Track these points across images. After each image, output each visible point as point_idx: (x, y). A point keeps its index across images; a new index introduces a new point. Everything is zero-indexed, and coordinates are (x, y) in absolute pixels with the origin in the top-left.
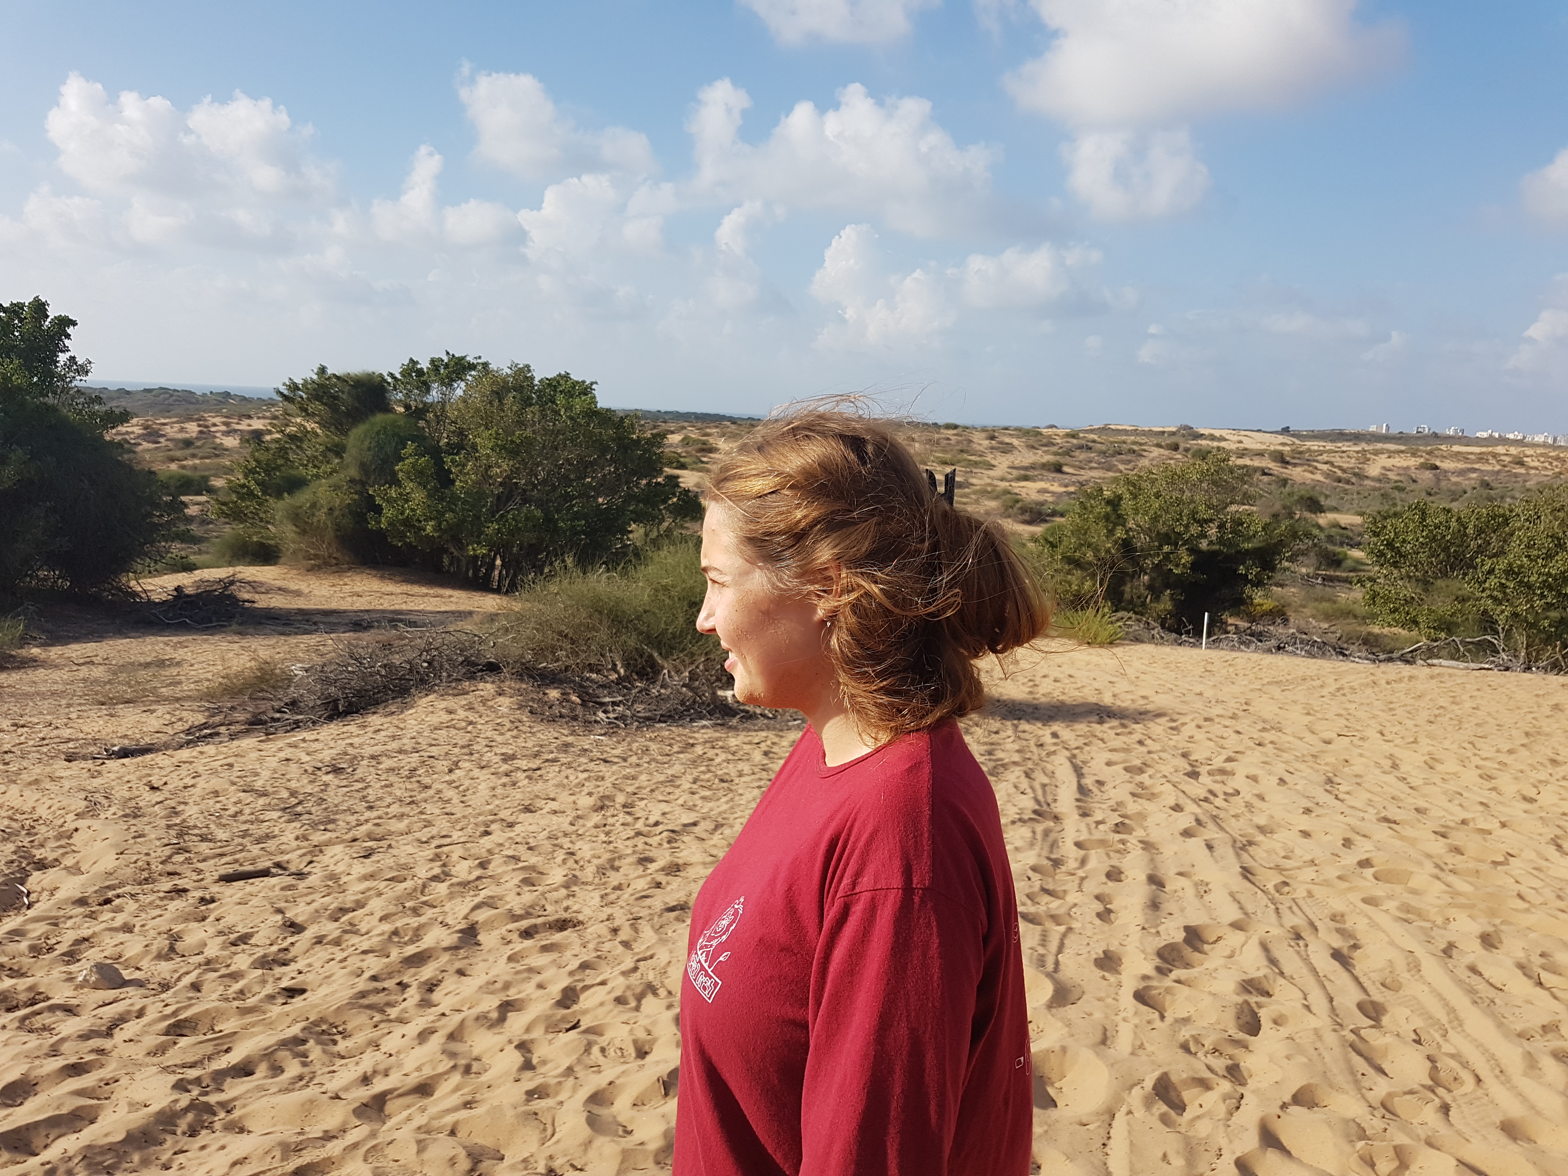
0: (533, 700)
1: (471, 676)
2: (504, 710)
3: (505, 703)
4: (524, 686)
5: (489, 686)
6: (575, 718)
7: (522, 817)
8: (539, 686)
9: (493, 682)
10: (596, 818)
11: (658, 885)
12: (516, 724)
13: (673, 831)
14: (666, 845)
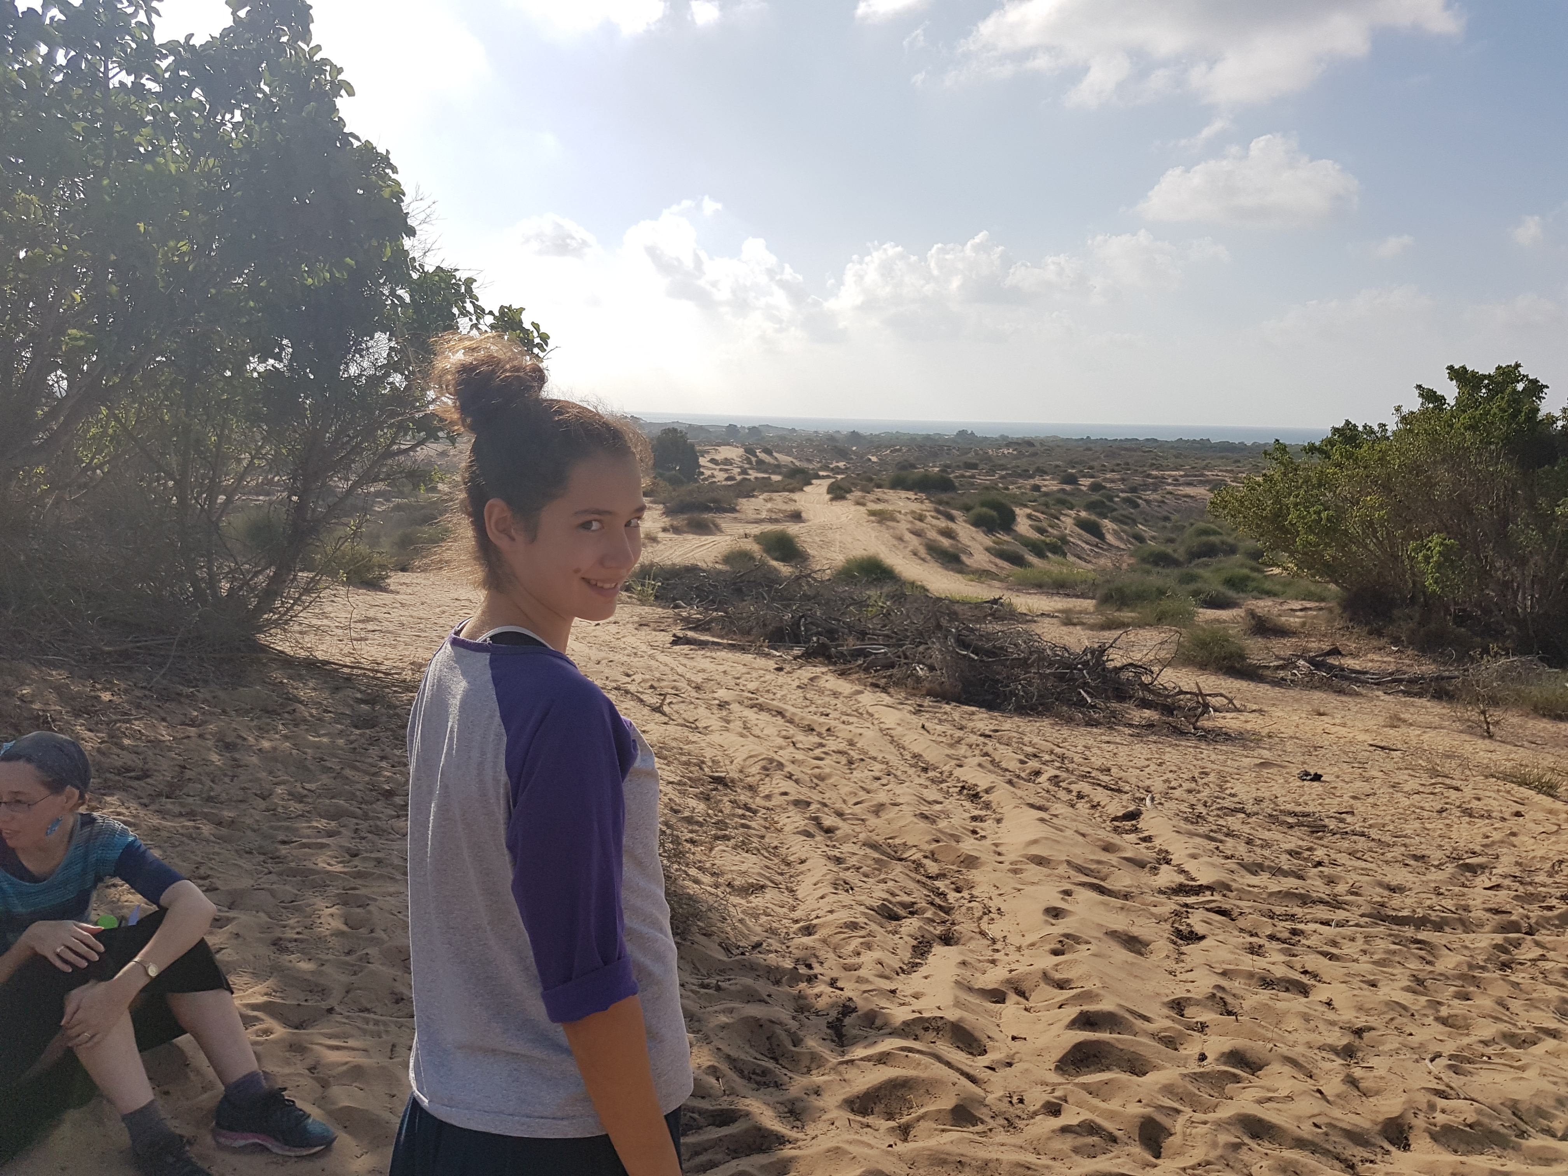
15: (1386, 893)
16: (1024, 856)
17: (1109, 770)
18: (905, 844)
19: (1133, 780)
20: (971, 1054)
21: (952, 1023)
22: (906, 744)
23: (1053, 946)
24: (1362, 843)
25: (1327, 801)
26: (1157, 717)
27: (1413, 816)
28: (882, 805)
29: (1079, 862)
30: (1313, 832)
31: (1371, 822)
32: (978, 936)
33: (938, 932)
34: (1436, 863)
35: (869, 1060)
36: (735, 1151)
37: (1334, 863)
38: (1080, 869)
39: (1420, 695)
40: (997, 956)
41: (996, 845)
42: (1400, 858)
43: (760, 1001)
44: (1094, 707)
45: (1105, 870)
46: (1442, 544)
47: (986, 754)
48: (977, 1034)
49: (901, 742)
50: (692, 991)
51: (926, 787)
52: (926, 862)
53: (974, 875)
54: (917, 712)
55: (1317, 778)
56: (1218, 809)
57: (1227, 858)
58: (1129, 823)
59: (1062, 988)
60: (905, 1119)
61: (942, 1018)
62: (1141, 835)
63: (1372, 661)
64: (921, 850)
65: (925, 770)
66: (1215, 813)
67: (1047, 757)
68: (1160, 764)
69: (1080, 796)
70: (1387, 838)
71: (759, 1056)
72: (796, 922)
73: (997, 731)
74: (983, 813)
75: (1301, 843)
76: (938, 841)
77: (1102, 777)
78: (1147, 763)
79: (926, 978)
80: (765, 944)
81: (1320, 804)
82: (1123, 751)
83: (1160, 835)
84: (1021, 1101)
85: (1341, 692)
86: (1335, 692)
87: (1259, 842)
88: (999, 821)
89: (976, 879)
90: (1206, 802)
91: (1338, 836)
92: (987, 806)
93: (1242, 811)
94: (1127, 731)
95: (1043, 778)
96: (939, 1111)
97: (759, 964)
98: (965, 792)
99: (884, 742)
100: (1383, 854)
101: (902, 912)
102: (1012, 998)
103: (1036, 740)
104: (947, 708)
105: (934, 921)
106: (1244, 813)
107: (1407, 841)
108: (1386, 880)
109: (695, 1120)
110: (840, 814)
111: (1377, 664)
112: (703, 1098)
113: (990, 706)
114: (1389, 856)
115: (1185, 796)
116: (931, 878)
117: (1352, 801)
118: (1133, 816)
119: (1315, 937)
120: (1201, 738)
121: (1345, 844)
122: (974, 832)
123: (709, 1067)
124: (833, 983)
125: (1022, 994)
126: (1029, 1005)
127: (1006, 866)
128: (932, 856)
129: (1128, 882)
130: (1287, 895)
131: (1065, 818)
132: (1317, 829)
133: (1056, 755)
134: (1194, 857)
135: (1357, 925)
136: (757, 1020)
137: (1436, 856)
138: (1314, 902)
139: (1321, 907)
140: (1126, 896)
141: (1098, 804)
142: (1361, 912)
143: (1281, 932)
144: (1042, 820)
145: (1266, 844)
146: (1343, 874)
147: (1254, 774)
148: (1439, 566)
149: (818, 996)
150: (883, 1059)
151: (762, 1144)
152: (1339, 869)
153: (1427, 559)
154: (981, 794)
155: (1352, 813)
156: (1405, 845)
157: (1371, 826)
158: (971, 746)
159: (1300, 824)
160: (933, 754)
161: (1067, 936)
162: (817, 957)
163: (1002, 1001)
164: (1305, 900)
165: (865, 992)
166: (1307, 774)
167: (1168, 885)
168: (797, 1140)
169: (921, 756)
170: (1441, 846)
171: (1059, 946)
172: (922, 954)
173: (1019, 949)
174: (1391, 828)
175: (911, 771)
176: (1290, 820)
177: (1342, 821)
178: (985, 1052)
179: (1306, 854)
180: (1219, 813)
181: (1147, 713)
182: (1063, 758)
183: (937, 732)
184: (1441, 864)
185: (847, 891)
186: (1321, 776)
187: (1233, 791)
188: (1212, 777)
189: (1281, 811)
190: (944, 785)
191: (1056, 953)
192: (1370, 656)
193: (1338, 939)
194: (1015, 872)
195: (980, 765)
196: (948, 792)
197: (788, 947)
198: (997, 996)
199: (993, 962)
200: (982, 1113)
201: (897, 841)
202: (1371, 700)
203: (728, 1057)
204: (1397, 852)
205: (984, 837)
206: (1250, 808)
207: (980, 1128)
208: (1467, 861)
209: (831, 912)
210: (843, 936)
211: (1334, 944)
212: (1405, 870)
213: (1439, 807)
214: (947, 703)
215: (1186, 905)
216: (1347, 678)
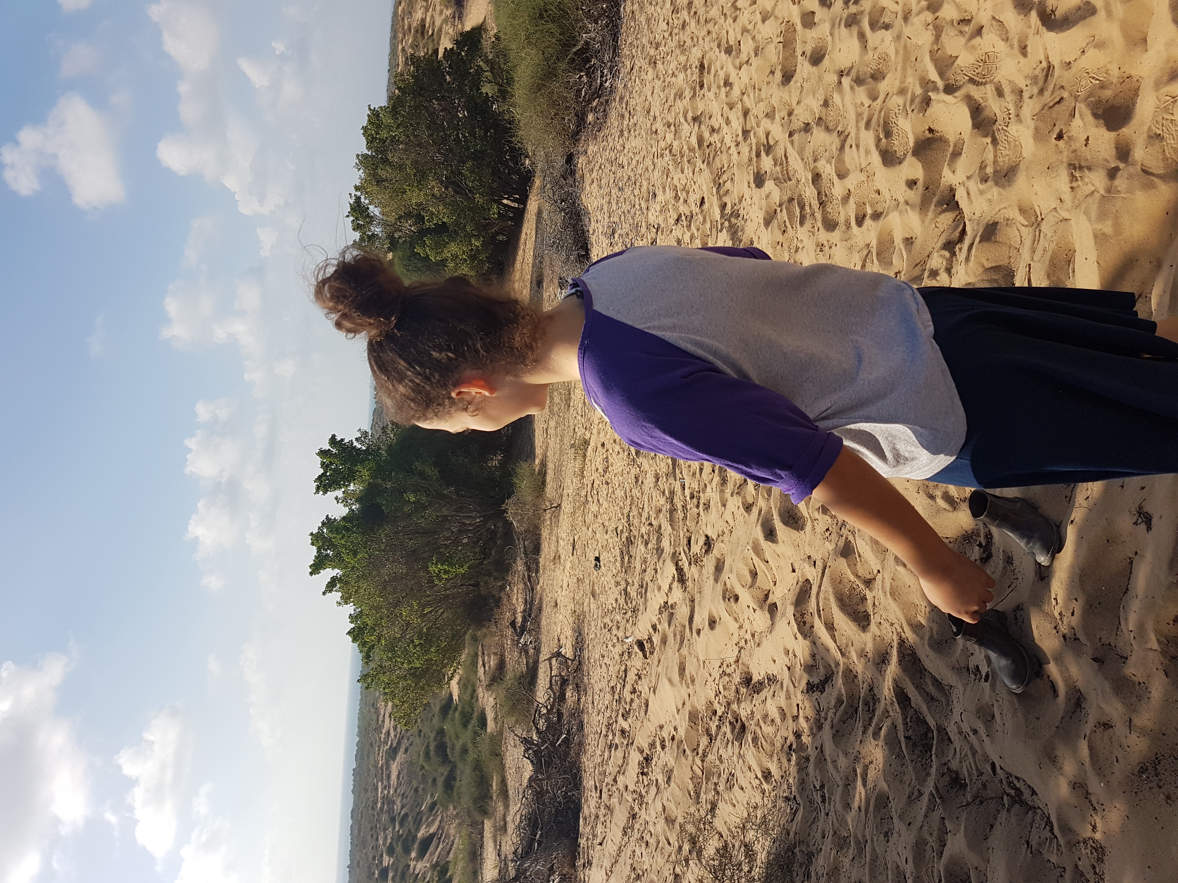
0: (592, 131)
1: (573, 173)
2: (596, 149)
3: (592, 148)
4: (583, 138)
5: (580, 161)
6: (607, 101)
7: (652, 113)
8: (584, 128)
9: (578, 158)
10: (659, 65)
11: (695, 13)
12: (605, 138)
13: (673, 11)
14: (679, 15)
15: (660, 479)
16: (681, 683)
17: (613, 687)
18: (691, 779)
19: (617, 667)
20: (811, 588)
21: (795, 607)
22: (616, 848)
23: (733, 604)
24: (635, 512)
25: (611, 546)
26: (570, 687)
27: (613, 496)
28: (666, 819)
29: (677, 647)
30: (632, 543)
31: (620, 515)
32: (740, 661)
33: (745, 690)
34: (638, 469)
35: (834, 636)
36: (921, 672)
37: (648, 518)
38: (682, 642)
39: (537, 563)
40: (748, 637)
41: (678, 711)
42: (639, 488)
43: (822, 751)
44: (568, 731)
45: (679, 628)
46: (436, 564)
47: (615, 780)
48: (797, 591)
49: (615, 854)
50: (829, 804)
51: (647, 803)
52: (700, 752)
53: (701, 706)
54: (590, 863)
55: (597, 559)
56: (627, 604)
57: (656, 572)
58: (646, 645)
59: (756, 574)
60: (862, 586)
61: (794, 615)
62: (653, 633)
63: (517, 599)
64: (694, 760)
65: (634, 816)
66: (630, 605)
67: (611, 737)
68: (603, 657)
69: (634, 691)
70: (629, 501)
71: (858, 719)
72: (763, 792)
73: (596, 787)
74: (658, 744)
75: (640, 543)
76: (684, 751)
77: (618, 689)
78: (604, 666)
79: (774, 661)
80: (785, 795)
81: (614, 548)
82: (597, 690)
83: (650, 620)
84: (828, 530)
85: (540, 610)
86: (540, 613)
87: (644, 566)
88: (661, 727)
89: (704, 703)
90: (623, 614)
91: (632, 528)
92: (652, 745)
93: (625, 590)
94: (583, 700)
95: (625, 725)
96: (849, 565)
97: (799, 780)
98: (645, 770)
99: (617, 869)
100: (638, 498)
101: (738, 726)
102: (772, 599)
103: (599, 752)
104: (582, 842)
105: (739, 698)
106: (626, 588)
107: (628, 490)
108: (652, 485)
109: (911, 718)
110: (680, 848)
111: (520, 595)
112: (896, 727)
113: (577, 809)
114: (639, 495)
115: (622, 628)
116: (711, 739)
117: (609, 532)
118: (640, 644)
119: (692, 486)
120: (581, 650)
121: (636, 521)
122: (673, 738)
123: (875, 739)
124: (795, 718)
125: (767, 596)
126: (772, 584)
127: (691, 691)
128: (695, 750)
129: (684, 607)
130: (672, 520)
131: (651, 681)
132: (630, 541)
133: (607, 732)
134: (659, 588)
135: (681, 473)
136: (834, 736)
137: (634, 471)
138: (673, 505)
139: (675, 501)
140: (693, 601)
141: (637, 675)
142: (673, 482)
143: (694, 504)
144: (654, 692)
145: (645, 561)
146: (653, 508)
147: (601, 596)
148: (451, 565)
149: (807, 719)
150: (830, 627)
151: (909, 654)
152: (651, 513)
153: (446, 572)
154: (645, 755)
155: (616, 528)
156: (631, 491)
157: (623, 514)
158: (610, 796)
159: (628, 552)
160: (621, 817)
161: (724, 598)
162: (783, 746)
163: (775, 605)
164: (673, 511)
165: (795, 687)
166: (596, 565)
167: (680, 588)
168: (898, 634)
169: (624, 828)
170: (628, 472)
171: (732, 600)
172: (761, 684)
173: (741, 627)
174: (622, 504)
175: (637, 826)
176: (626, 559)
177: (622, 531)
178: (807, 580)
179: (646, 537)
180: (629, 602)
181: (568, 694)
182: (609, 725)
183: (604, 830)
184: (639, 466)
185: (733, 775)
186: (596, 557)
187: (614, 602)
188: (607, 620)
189: (622, 567)
190: (643, 793)
191: (737, 598)
192: (514, 602)
193: (691, 473)
194: (693, 681)
195: (623, 773)
196: (648, 784)
197: (782, 777)
198: (773, 609)
199: (753, 635)
200: (841, 543)
201: (691, 787)
202: (543, 590)
203: (864, 733)
204: (636, 492)
205: (675, 729)
206: (623, 585)
207: (851, 538)
208: (634, 454)
209: (750, 769)
210: (764, 742)
211: (694, 474)
212: (645, 482)
213: (605, 486)
214: (579, 846)
215: (690, 564)
216: (530, 609)
